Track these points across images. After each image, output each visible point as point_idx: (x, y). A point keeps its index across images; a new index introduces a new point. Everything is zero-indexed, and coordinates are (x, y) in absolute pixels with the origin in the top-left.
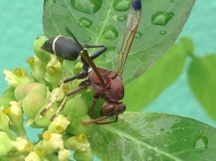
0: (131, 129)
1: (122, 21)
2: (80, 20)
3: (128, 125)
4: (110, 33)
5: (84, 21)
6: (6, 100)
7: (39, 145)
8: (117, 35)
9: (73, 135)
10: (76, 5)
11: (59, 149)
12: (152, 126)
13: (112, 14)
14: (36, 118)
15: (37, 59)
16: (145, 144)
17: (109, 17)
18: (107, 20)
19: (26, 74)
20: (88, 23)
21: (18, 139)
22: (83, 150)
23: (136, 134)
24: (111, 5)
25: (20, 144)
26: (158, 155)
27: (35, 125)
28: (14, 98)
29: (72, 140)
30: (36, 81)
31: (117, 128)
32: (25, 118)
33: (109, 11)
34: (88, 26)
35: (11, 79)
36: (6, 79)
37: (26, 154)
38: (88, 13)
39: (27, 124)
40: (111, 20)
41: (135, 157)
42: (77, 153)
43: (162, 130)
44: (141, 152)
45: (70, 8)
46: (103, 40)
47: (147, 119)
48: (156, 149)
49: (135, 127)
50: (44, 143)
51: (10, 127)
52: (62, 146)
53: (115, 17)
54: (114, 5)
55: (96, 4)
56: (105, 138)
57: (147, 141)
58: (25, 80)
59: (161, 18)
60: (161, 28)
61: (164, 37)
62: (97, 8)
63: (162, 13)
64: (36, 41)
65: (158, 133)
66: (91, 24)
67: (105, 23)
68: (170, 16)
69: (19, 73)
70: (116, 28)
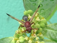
2: (33, 4)
3: (50, 28)
5: (34, 4)
9: (38, 33)
12: (56, 27)
16: (55, 31)
17: (39, 1)
18: (39, 3)
20: (35, 4)
22: (41, 36)
23: (53, 29)
29: (38, 35)
31: (48, 29)
34: (35, 5)
37: (28, 40)
41: (54, 35)
44: (55, 33)
45: (30, 1)
47: (54, 25)
53: (41, 1)
56: (46, 32)
61: (54, 4)
64: (24, 12)
66: (36, 4)
70: (42, 4)
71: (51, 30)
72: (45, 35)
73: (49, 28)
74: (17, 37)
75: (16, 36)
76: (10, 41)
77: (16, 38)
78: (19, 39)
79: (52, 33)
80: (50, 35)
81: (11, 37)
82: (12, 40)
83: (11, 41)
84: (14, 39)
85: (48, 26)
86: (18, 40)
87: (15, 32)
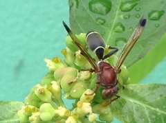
0: (139, 96)
1: (126, 18)
2: (97, 19)
3: (136, 94)
4: (119, 28)
5: (100, 20)
6: (48, 81)
7: (74, 111)
8: (124, 29)
9: (97, 103)
10: (93, 9)
11: (89, 114)
12: (154, 93)
13: (119, 14)
14: (71, 92)
15: (68, 50)
16: (149, 107)
17: (117, 16)
18: (116, 19)
19: (61, 61)
20: (102, 22)
21: (59, 108)
22: (106, 113)
23: (143, 100)
24: (118, 7)
25: (61, 111)
26: (159, 114)
27: (70, 98)
28: (53, 79)
29: (97, 107)
30: (69, 66)
31: (128, 96)
32: (63, 92)
33: (117, 12)
34: (102, 24)
35: (51, 65)
36: (47, 65)
37: (66, 118)
38: (102, 14)
39: (65, 97)
40: (119, 19)
41: (142, 116)
42: (101, 115)
43: (161, 96)
44: (147, 113)
45: (88, 11)
46: (114, 33)
47: (149, 89)
48: (157, 110)
49: (141, 94)
50: (78, 110)
51: (53, 99)
52: (91, 111)
53: (122, 16)
54: (121, 8)
55: (107, 7)
56: (120, 104)
57: (151, 105)
58: (61, 66)
59: (155, 15)
60: (156, 22)
61: (158, 28)
62: (108, 10)
63: (155, 11)
65: (159, 98)
66: (105, 22)
67: (115, 21)
68: (161, 13)
69: (56, 61)
70: (123, 24)
71: (137, 102)
72: (119, 112)
73: (134, 95)
74: (34, 103)
75: (33, 100)
76: (11, 111)
77: (32, 107)
78: (38, 111)
79: (137, 110)
80: (131, 114)
81: (17, 102)
82: (17, 111)
83: (14, 114)
84: (24, 107)
85: (131, 88)
86: (37, 114)
87: (32, 89)
